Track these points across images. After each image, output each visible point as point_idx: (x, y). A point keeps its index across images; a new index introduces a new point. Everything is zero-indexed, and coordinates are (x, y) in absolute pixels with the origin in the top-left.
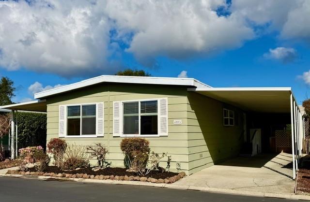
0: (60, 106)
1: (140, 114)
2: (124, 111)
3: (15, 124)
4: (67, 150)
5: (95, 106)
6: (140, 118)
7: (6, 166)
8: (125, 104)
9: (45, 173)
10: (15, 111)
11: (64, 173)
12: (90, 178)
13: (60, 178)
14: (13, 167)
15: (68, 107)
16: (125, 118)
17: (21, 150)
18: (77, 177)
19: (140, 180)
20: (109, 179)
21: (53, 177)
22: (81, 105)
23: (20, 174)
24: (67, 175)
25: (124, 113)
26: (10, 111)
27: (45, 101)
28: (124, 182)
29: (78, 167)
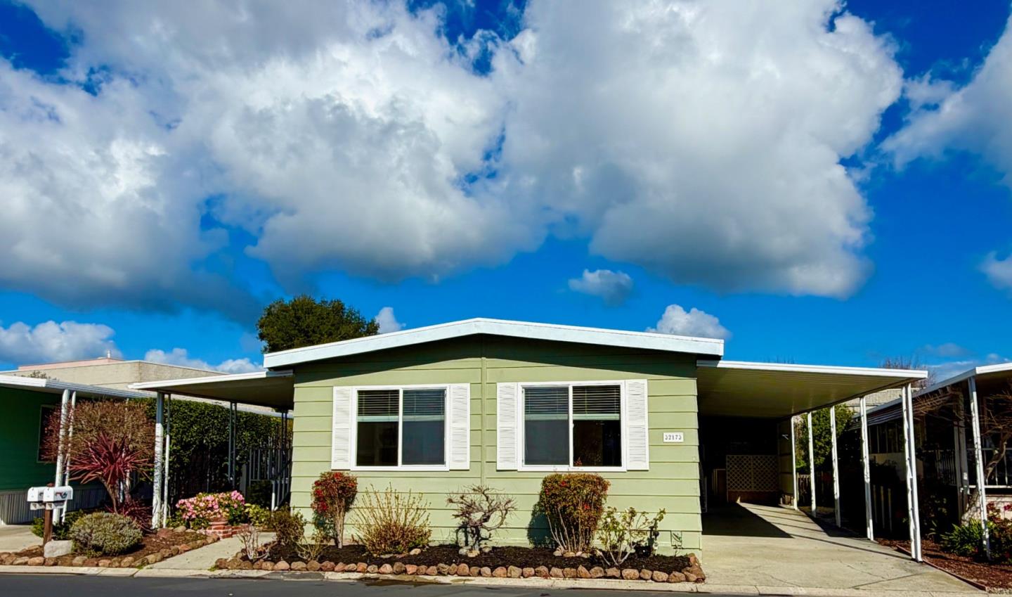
0: (335, 389)
1: (572, 417)
2: (527, 408)
3: (165, 433)
4: (359, 501)
5: (441, 393)
6: (571, 426)
7: (179, 547)
8: (529, 391)
9: (336, 564)
10: (166, 396)
11: (398, 564)
12: (480, 574)
13: (391, 577)
14: (193, 549)
15: (360, 392)
16: (529, 425)
17: (189, 503)
18: (440, 573)
19: (622, 577)
20: (535, 575)
21: (368, 575)
22: (401, 388)
23: (260, 569)
24: (411, 569)
25: (527, 412)
26: (154, 394)
27: (290, 374)
28: (583, 583)
29: (416, 547)
